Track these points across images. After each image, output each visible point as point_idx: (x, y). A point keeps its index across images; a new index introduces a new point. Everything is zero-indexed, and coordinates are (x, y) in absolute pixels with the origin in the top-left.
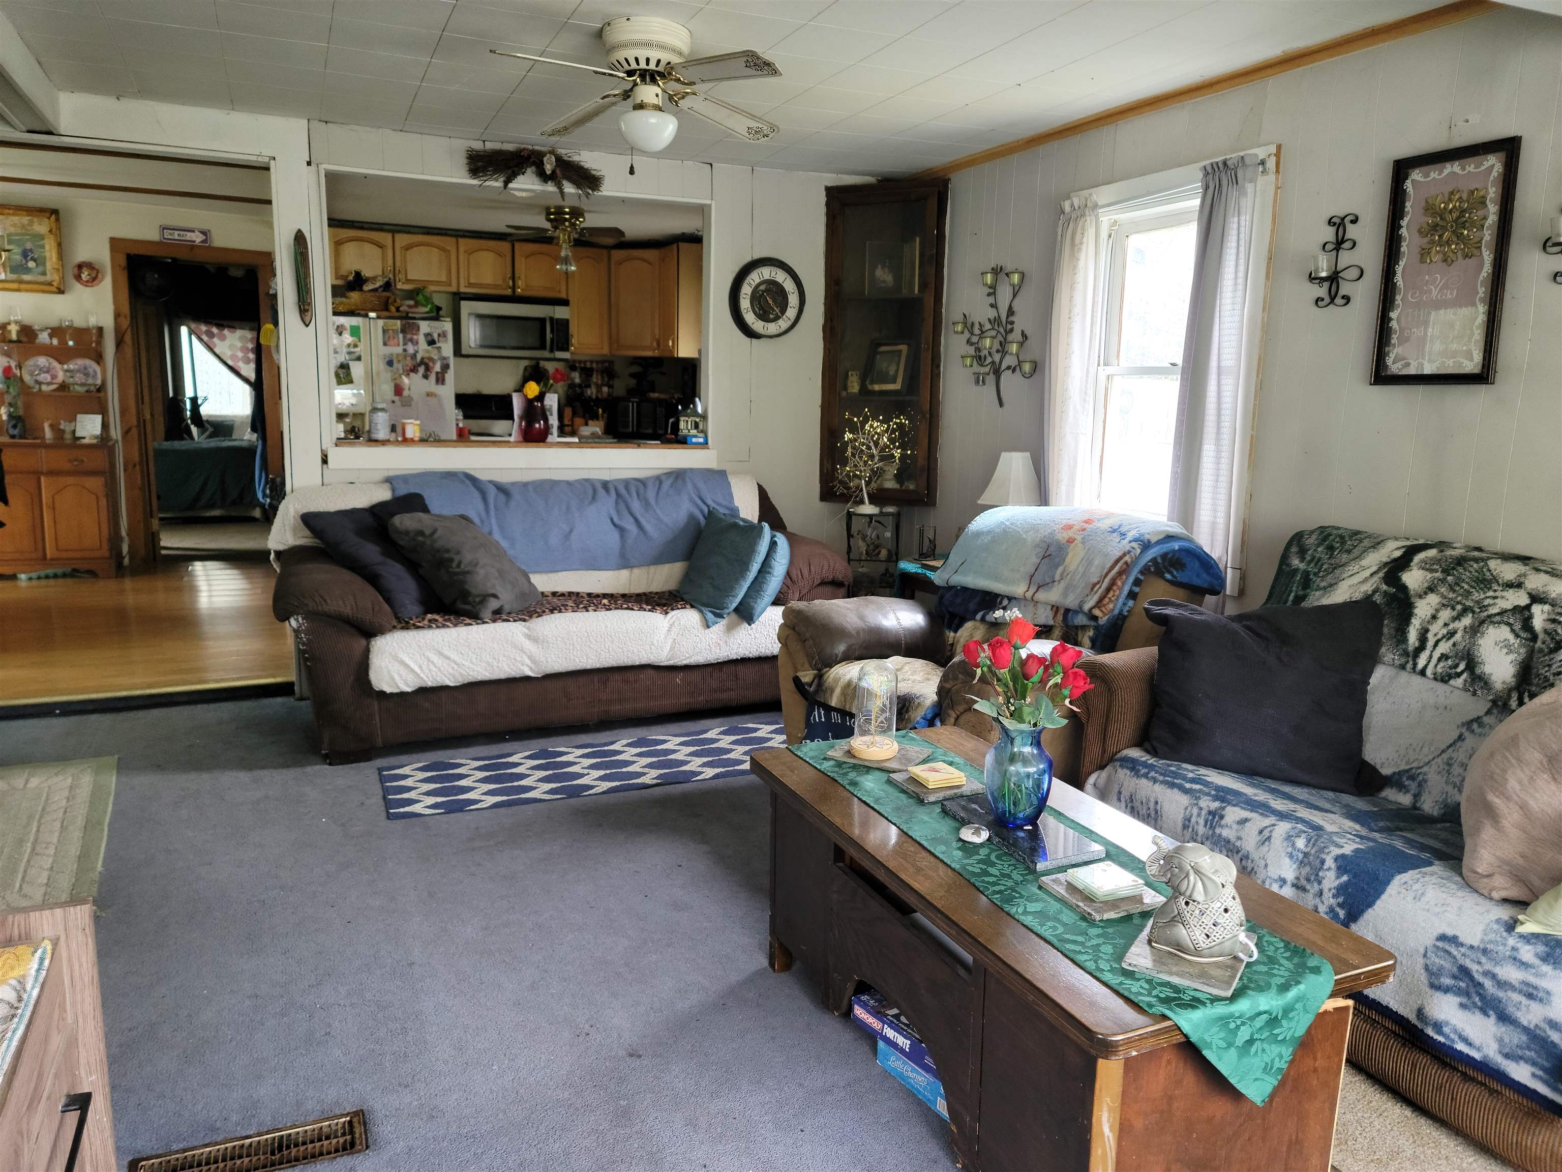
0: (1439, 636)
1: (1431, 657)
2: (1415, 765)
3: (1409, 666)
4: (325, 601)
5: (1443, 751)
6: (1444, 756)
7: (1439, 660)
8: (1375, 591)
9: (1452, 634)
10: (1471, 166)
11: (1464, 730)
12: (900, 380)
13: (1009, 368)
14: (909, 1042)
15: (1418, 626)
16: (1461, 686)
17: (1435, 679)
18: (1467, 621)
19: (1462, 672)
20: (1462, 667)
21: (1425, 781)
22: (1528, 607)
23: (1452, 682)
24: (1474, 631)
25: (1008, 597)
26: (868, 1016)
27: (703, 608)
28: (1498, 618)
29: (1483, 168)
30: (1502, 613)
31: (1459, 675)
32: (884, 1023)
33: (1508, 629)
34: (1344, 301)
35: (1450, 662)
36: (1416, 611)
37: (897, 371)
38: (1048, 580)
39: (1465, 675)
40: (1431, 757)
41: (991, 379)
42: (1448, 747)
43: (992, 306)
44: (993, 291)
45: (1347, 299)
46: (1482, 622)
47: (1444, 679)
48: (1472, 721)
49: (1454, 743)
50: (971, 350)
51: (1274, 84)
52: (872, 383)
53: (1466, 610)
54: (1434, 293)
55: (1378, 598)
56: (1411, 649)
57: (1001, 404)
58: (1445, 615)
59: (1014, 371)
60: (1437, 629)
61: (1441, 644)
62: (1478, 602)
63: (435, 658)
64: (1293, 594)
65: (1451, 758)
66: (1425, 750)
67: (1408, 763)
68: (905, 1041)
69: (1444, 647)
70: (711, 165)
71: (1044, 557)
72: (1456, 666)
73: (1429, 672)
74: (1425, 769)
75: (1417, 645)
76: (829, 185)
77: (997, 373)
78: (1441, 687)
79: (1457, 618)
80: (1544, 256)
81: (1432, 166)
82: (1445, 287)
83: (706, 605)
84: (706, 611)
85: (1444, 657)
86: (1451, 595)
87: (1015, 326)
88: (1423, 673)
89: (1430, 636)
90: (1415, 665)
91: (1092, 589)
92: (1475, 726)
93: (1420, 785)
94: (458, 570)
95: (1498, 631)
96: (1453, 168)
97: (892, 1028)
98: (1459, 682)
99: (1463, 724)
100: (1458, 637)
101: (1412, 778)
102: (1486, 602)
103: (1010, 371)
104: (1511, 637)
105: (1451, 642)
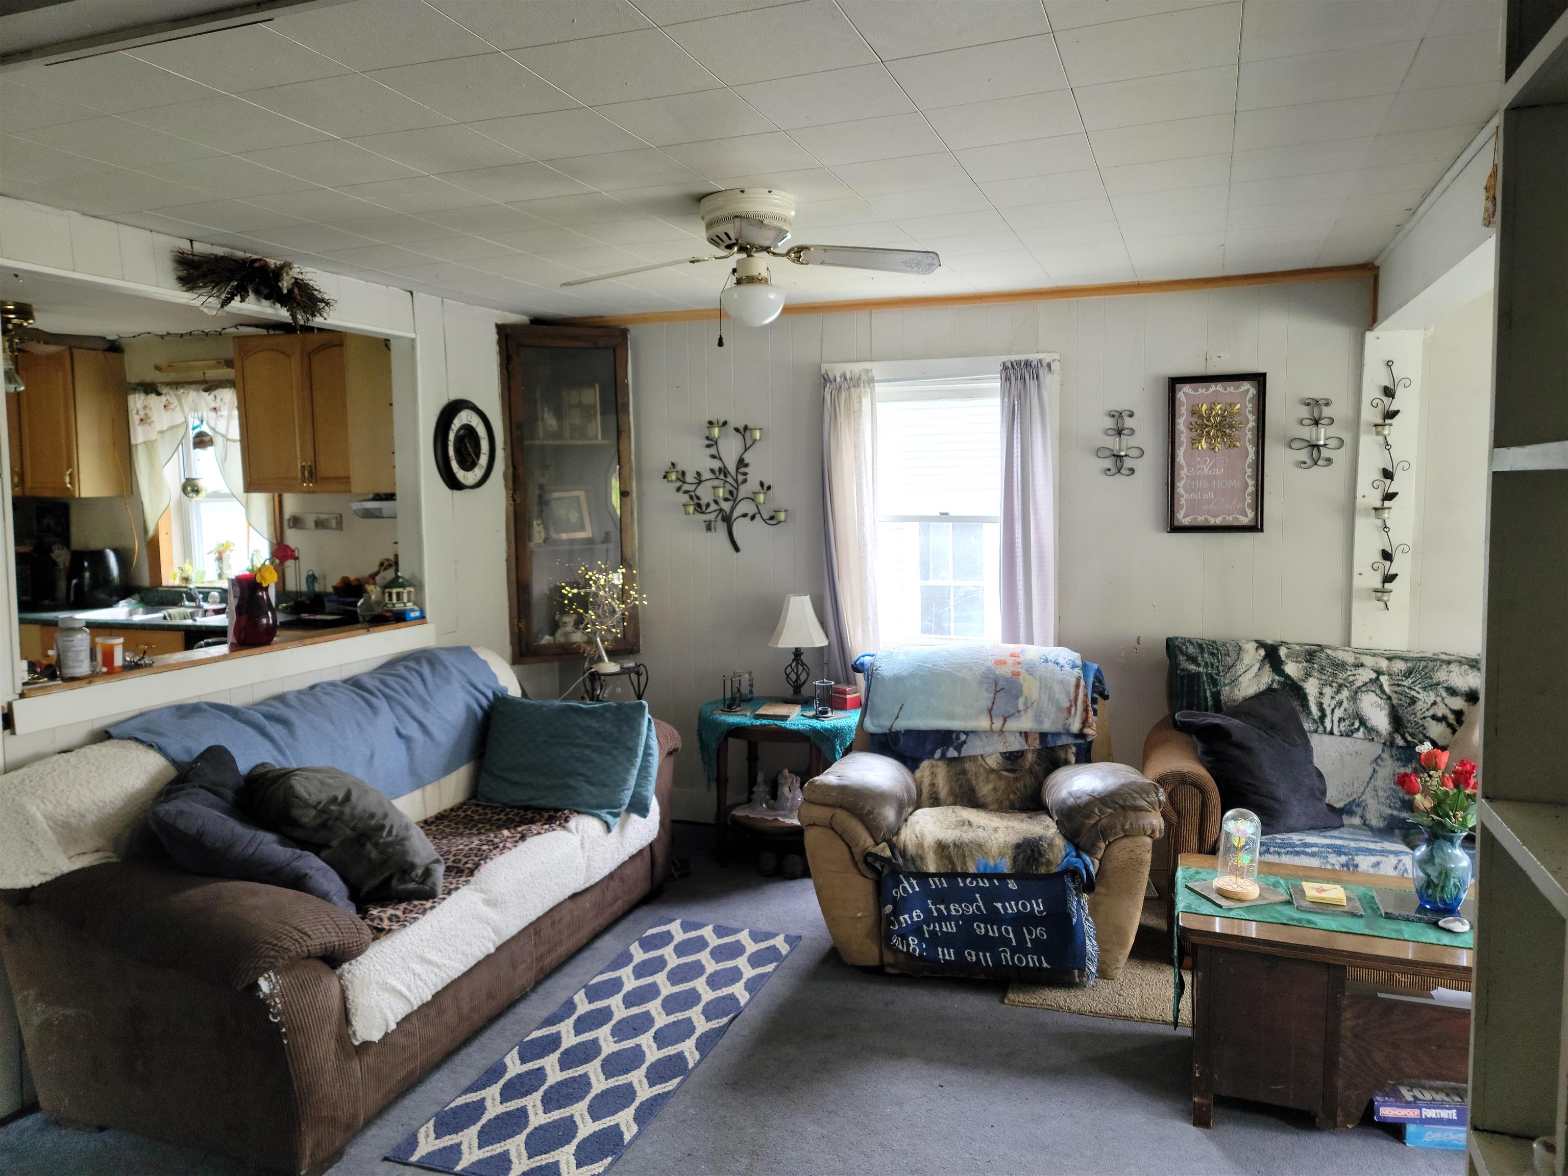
0: (1333, 706)
1: (1332, 721)
2: (1354, 796)
3: (1321, 729)
4: (305, 934)
5: (1368, 783)
6: (1370, 785)
7: (1339, 722)
8: (1273, 682)
9: (1340, 704)
10: (1230, 388)
11: (1374, 765)
12: (588, 526)
13: (745, 515)
14: (1455, 1111)
15: (1314, 702)
16: (1362, 737)
17: (1342, 735)
18: (1345, 693)
19: (1359, 728)
20: (1357, 724)
21: (1366, 805)
22: (1377, 679)
23: (1355, 735)
24: (1354, 698)
25: (964, 732)
26: (1400, 1110)
27: (598, 812)
28: (1364, 689)
29: (1240, 390)
30: (1365, 684)
31: (1358, 730)
32: (1420, 1108)
33: (1374, 694)
34: (1128, 472)
35: (1347, 722)
36: (1307, 691)
37: (581, 517)
38: (1012, 711)
39: (1362, 729)
40: (1362, 789)
41: (721, 527)
42: (1370, 779)
43: (713, 457)
44: (712, 443)
45: (1132, 471)
46: (1356, 692)
47: (1349, 734)
48: (1377, 758)
49: (1373, 775)
50: (685, 498)
51: (1043, 305)
52: (557, 532)
53: (1340, 686)
54: (1206, 471)
55: (1275, 686)
56: (1316, 717)
57: (737, 549)
58: (1328, 691)
59: (753, 518)
60: (1327, 703)
61: (1336, 711)
62: (1345, 679)
63: (419, 968)
64: (1208, 691)
65: (1375, 786)
66: (1356, 784)
67: (1347, 796)
68: (1450, 1112)
69: (1339, 713)
70: (412, 294)
71: (996, 692)
72: (1353, 724)
73: (1336, 731)
74: (1364, 797)
75: (1319, 714)
76: (499, 322)
77: (728, 520)
78: (1347, 740)
79: (1338, 692)
80: (1288, 450)
81: (1201, 384)
82: (1214, 466)
83: (601, 807)
84: (603, 813)
85: (1341, 720)
86: (1324, 677)
87: (748, 476)
88: (1331, 733)
89: (1325, 706)
90: (1325, 728)
91: (1070, 713)
92: (1379, 761)
93: (1364, 809)
94: (390, 839)
95: (1369, 697)
96: (1218, 387)
97: (1430, 1108)
98: (1360, 734)
99: (1372, 762)
100: (1345, 704)
101: (1358, 805)
102: (1351, 679)
103: (747, 519)
104: (1378, 699)
105: (1342, 709)
